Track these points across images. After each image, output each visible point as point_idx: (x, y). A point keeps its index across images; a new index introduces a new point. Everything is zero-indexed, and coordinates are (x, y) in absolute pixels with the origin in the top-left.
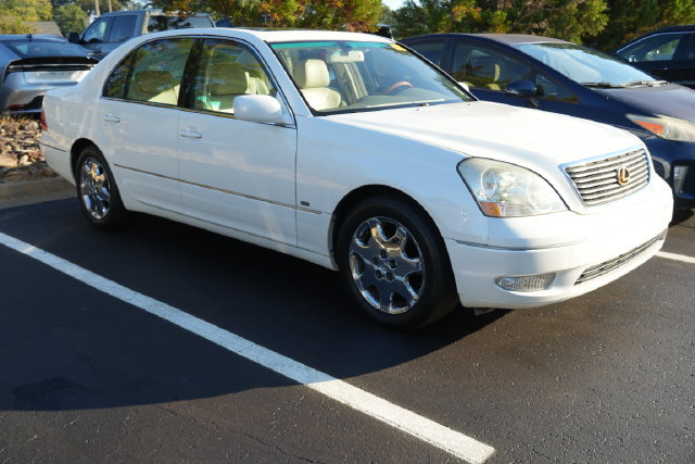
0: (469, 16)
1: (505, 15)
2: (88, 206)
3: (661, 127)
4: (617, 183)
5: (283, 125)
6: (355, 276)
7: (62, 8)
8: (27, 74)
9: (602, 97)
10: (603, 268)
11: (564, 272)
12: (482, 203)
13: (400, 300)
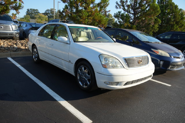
0: (128, 26)
1: (136, 26)
2: (34, 57)
3: (158, 52)
4: (138, 63)
5: (68, 44)
6: (78, 78)
7: (50, 19)
8: (33, 30)
9: (146, 44)
10: (132, 82)
11: (121, 82)
12: (103, 64)
13: (86, 85)
